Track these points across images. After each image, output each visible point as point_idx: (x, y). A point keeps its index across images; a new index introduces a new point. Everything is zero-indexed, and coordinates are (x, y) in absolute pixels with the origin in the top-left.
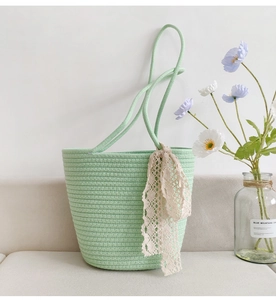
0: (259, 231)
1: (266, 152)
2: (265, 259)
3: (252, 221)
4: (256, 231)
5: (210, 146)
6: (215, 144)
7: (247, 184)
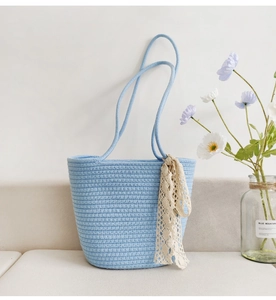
0: (265, 231)
1: (267, 154)
2: (270, 259)
3: (257, 222)
4: (261, 231)
5: (214, 148)
6: (218, 146)
7: (253, 187)
